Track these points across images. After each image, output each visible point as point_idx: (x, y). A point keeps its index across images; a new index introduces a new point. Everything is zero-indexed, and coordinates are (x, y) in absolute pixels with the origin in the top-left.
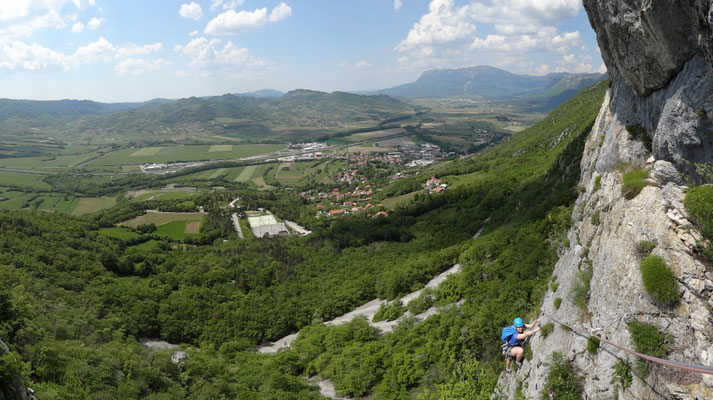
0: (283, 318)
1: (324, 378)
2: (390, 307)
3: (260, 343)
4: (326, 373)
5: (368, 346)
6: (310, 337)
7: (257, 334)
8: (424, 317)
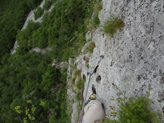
0: (7, 39)
1: (35, 47)
2: (37, 11)
3: (10, 52)
4: (34, 45)
5: (38, 30)
6: (21, 38)
7: (6, 50)
8: (50, 10)
